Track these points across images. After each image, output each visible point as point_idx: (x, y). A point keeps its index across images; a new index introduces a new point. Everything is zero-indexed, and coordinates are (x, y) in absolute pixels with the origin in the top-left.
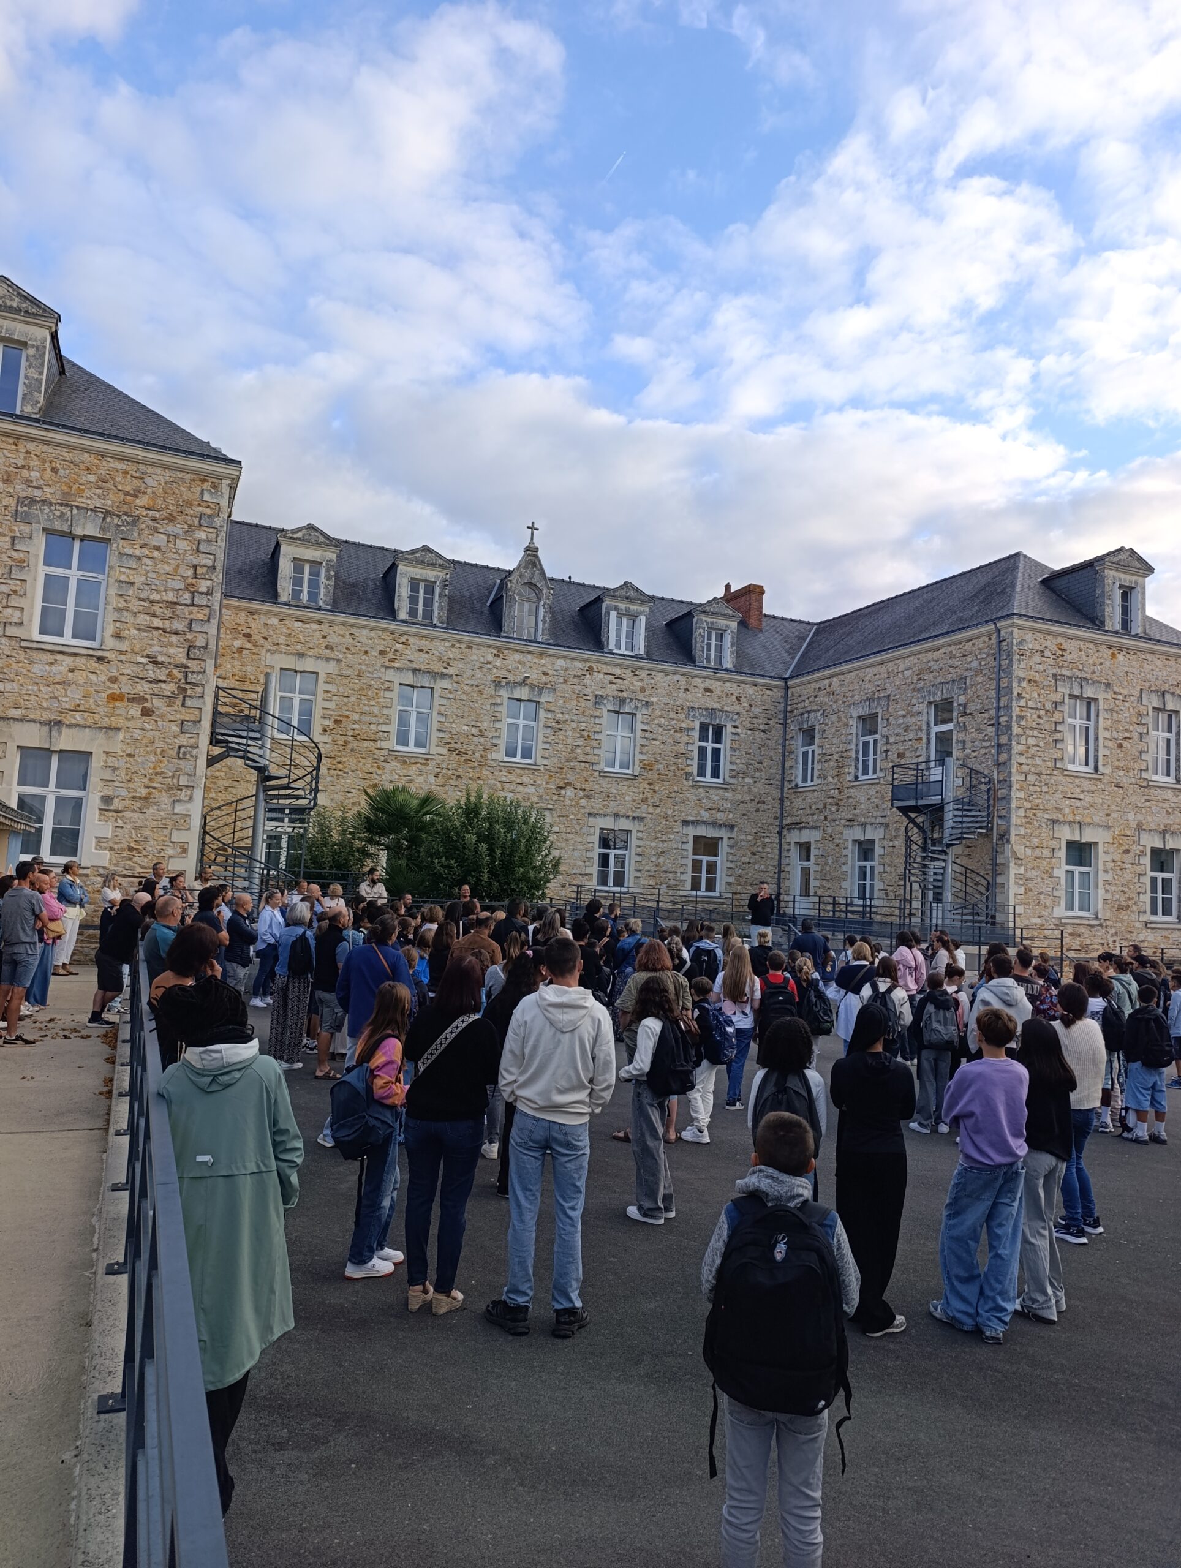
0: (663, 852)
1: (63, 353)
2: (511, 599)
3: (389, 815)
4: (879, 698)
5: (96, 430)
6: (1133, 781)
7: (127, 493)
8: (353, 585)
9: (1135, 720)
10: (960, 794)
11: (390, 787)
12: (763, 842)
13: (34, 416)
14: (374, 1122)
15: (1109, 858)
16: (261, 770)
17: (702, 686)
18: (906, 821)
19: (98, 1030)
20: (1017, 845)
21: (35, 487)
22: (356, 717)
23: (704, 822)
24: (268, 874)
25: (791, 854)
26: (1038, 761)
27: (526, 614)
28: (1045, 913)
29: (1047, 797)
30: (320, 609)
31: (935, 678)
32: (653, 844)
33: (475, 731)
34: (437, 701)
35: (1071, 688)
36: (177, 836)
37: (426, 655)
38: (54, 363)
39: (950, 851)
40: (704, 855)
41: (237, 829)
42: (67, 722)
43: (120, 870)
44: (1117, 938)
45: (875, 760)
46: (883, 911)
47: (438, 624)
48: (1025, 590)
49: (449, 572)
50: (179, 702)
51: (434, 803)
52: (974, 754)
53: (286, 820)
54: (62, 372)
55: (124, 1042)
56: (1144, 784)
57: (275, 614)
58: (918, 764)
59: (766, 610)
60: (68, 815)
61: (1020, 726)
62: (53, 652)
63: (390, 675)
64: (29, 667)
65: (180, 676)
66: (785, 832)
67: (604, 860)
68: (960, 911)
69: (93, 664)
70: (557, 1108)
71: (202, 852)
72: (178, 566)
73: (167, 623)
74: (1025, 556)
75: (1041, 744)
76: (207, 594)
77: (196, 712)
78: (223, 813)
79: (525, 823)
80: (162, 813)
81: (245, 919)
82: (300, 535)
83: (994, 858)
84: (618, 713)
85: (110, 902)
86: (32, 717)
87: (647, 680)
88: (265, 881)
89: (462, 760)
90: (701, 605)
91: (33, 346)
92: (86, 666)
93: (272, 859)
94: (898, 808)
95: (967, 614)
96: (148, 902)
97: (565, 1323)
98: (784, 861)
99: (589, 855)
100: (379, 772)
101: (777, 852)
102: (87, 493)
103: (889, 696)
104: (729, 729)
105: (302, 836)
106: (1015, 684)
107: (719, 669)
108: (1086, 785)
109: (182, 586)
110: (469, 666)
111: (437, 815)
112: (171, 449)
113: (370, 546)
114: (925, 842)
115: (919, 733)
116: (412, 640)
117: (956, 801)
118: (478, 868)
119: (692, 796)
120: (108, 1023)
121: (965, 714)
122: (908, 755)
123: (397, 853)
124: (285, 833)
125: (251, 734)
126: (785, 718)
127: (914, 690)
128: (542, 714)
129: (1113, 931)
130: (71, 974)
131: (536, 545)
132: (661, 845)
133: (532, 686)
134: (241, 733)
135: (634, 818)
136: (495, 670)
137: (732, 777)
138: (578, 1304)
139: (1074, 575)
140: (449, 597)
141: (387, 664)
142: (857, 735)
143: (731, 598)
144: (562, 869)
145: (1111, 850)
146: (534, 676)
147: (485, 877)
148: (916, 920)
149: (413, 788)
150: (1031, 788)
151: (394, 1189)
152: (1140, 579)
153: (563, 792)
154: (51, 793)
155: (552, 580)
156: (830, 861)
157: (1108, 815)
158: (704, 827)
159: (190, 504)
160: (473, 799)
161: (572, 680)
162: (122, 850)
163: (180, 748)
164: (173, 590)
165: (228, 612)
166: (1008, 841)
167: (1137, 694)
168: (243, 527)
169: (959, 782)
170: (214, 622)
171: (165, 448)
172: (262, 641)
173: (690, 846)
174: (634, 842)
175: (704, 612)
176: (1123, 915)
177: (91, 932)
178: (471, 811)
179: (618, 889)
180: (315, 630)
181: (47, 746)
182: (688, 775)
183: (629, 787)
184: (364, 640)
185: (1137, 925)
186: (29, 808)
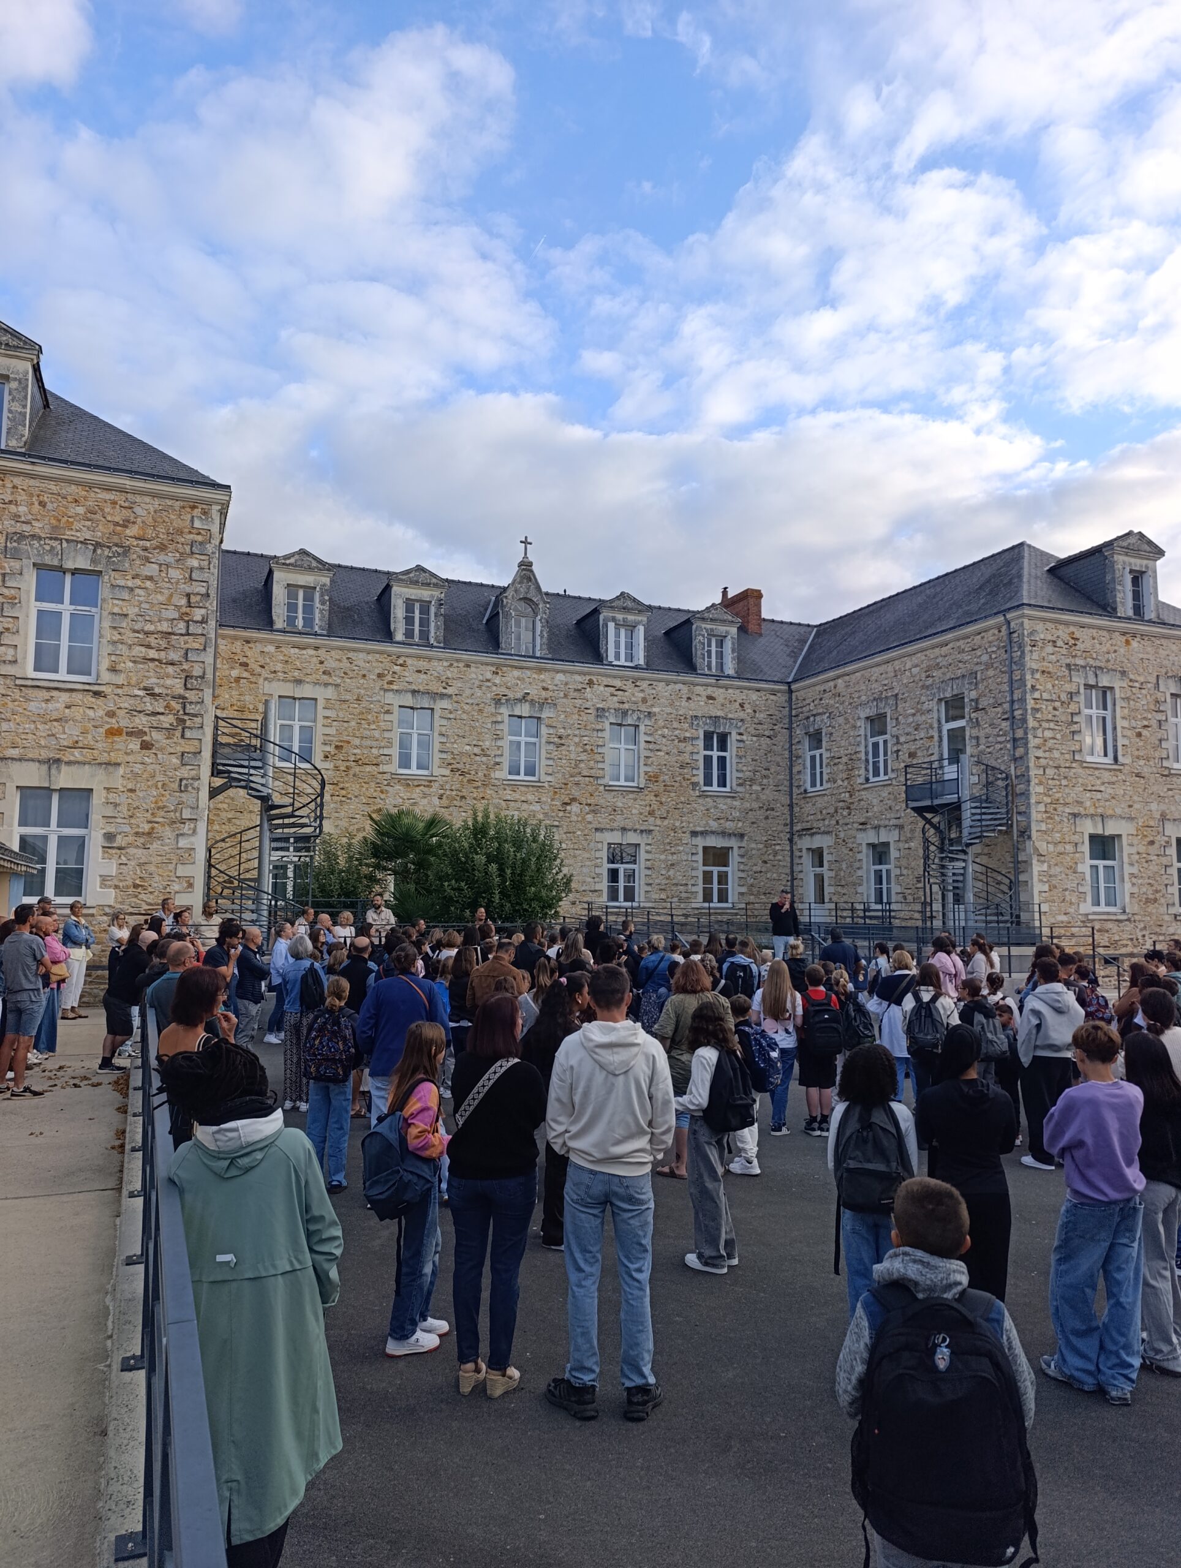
0: (672, 865)
1: (46, 387)
2: (507, 615)
3: (395, 839)
4: (886, 697)
5: (82, 461)
6: (1155, 770)
7: (117, 524)
8: (348, 609)
9: (1153, 707)
10: (977, 792)
11: (394, 811)
12: (774, 850)
13: (19, 450)
14: (410, 1177)
15: (1134, 850)
16: (264, 799)
17: (704, 694)
18: (921, 823)
19: (108, 1076)
20: (1038, 841)
21: (23, 522)
22: (357, 742)
23: (713, 832)
24: (276, 905)
25: (803, 860)
26: (1056, 754)
27: (522, 630)
28: (1072, 910)
29: (1067, 790)
30: (316, 634)
31: (944, 674)
32: (663, 857)
33: (477, 750)
34: (438, 722)
35: (1086, 678)
36: (182, 871)
37: (425, 676)
38: (38, 396)
39: (970, 850)
40: (714, 865)
41: (242, 860)
42: (66, 759)
43: (127, 908)
44: (1146, 933)
45: (886, 761)
46: (902, 914)
47: (435, 644)
48: (1033, 581)
49: (444, 591)
50: (178, 734)
51: (440, 825)
52: (989, 750)
53: (291, 849)
54: (46, 405)
55: (135, 1089)
56: (1166, 773)
57: (271, 642)
58: (931, 762)
59: (765, 615)
60: (73, 855)
61: (1035, 718)
62: (48, 689)
63: (390, 698)
64: (25, 705)
65: (178, 707)
66: (796, 838)
67: (614, 875)
68: (983, 911)
69: (90, 699)
70: (616, 1159)
71: (208, 885)
72: (171, 595)
73: (163, 654)
74: (1029, 546)
75: (1058, 736)
76: (202, 622)
77: (196, 743)
78: (228, 845)
79: (535, 840)
80: (166, 848)
81: (255, 953)
82: (292, 561)
83: (1015, 856)
84: (620, 725)
85: (118, 941)
86: (30, 756)
87: (649, 691)
88: (273, 912)
89: (465, 780)
90: (698, 612)
91: (15, 379)
92: (82, 701)
93: (278, 890)
94: (913, 809)
95: (974, 607)
96: (154, 941)
97: (638, 1404)
98: (797, 868)
99: (598, 870)
100: (383, 796)
101: (788, 859)
102: (76, 525)
103: (897, 695)
104: (734, 736)
105: (306, 864)
106: (1028, 677)
107: (721, 676)
108: (1107, 776)
109: (177, 616)
110: (468, 685)
111: (444, 837)
112: (159, 477)
113: (363, 569)
114: (943, 843)
115: (930, 731)
116: (409, 661)
117: (973, 799)
118: (488, 890)
119: (700, 806)
120: (119, 1068)
121: (977, 709)
122: (919, 754)
123: (405, 877)
124: (291, 862)
125: (253, 763)
126: (791, 723)
127: (923, 687)
128: (544, 730)
129: (1142, 925)
130: (80, 1017)
131: (531, 559)
132: (670, 857)
133: (532, 702)
134: (242, 762)
135: (642, 831)
136: (494, 688)
137: (739, 785)
138: (652, 1380)
139: (1082, 562)
140: (445, 616)
141: (386, 686)
142: (866, 736)
143: (729, 603)
144: (573, 885)
145: (1135, 842)
146: (534, 692)
147: (497, 898)
148: (937, 923)
149: (417, 810)
150: (1050, 782)
151: (436, 1253)
152: (1150, 563)
153: (568, 808)
154: (53, 833)
155: (547, 594)
156: (844, 866)
157: (1130, 806)
158: (713, 837)
159: (180, 532)
160: (480, 819)
161: (572, 694)
162: (127, 887)
163: (181, 780)
164: (167, 620)
165: (224, 642)
166: (1029, 837)
167: (1154, 680)
168: (235, 556)
169: (975, 779)
170: (211, 650)
171: (153, 476)
172: (259, 670)
173: (700, 857)
174: (643, 856)
175: (703, 619)
176: (1151, 908)
177: (100, 972)
178: (479, 831)
179: (629, 904)
180: (312, 656)
181: (47, 785)
182: (695, 785)
183: (635, 800)
184: (362, 664)
185: (1167, 918)
186: (32, 848)
